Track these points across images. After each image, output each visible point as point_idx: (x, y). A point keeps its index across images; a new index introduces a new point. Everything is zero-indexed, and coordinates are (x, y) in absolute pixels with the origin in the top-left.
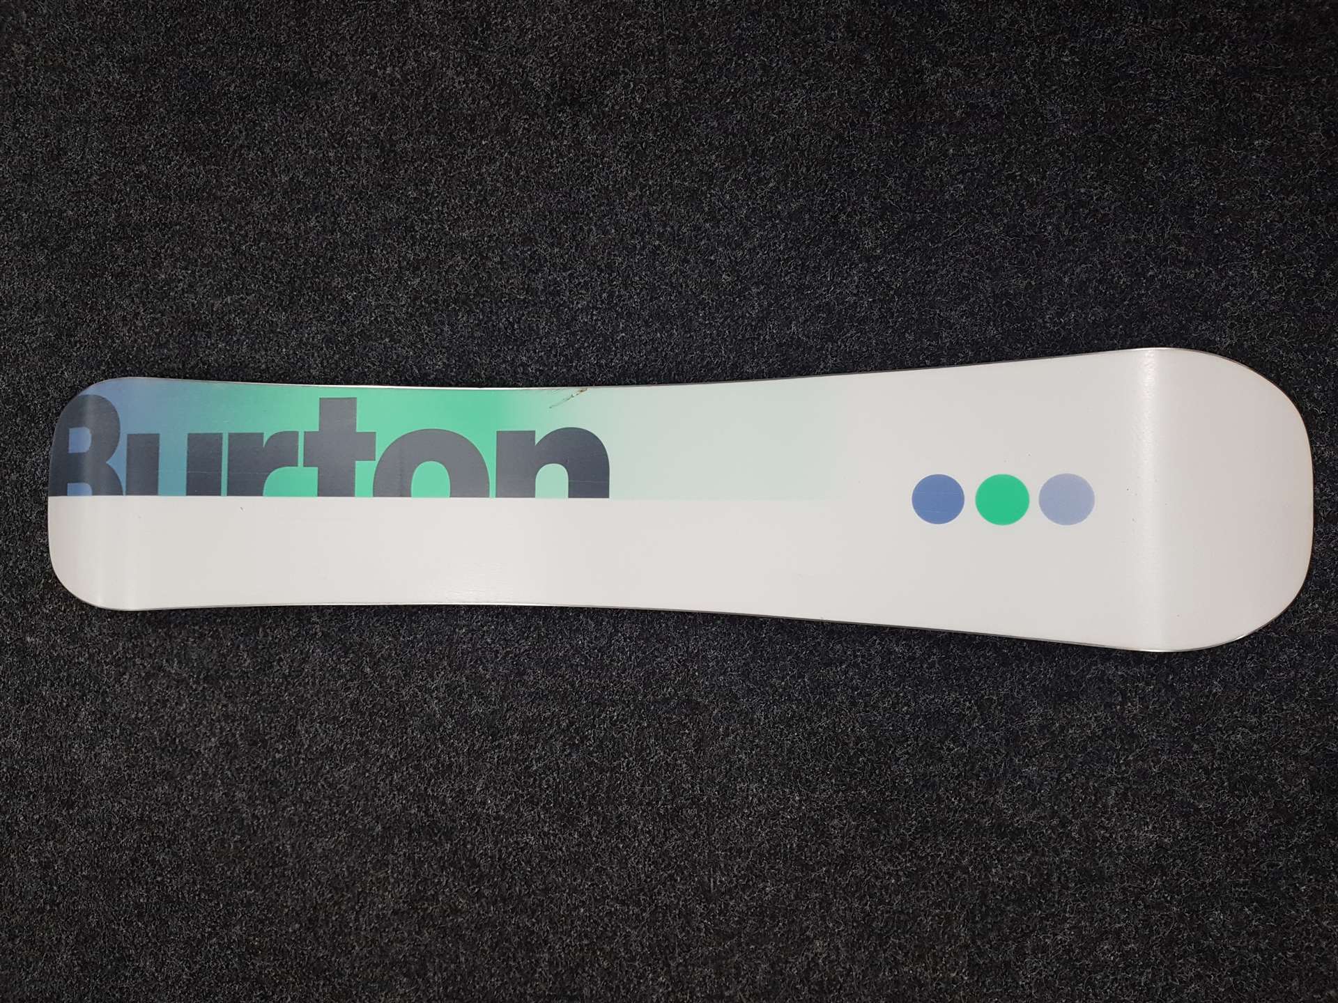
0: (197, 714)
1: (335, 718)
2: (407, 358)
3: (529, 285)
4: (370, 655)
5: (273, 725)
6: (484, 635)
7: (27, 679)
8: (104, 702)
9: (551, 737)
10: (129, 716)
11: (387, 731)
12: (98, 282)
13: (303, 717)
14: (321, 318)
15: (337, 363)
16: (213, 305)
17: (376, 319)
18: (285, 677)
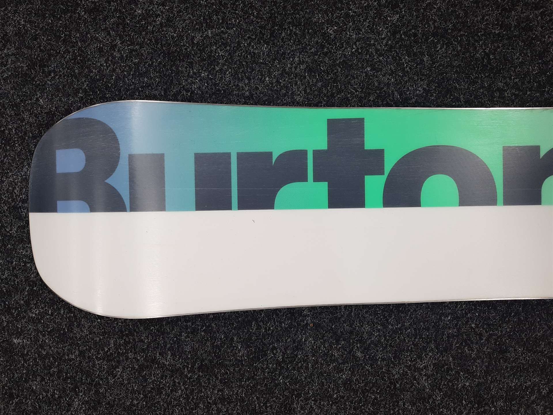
0: (193, 398)
1: (331, 396)
2: (388, 85)
3: (502, 22)
4: (360, 341)
5: (268, 405)
6: (467, 322)
7: (16, 375)
8: (97, 392)
9: (533, 402)
10: (124, 403)
11: (380, 404)
12: (71, 17)
13: (299, 396)
14: (303, 50)
15: (320, 90)
16: (193, 38)
17: (357, 51)
18: (278, 363)
